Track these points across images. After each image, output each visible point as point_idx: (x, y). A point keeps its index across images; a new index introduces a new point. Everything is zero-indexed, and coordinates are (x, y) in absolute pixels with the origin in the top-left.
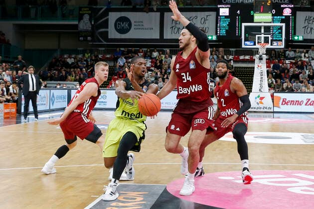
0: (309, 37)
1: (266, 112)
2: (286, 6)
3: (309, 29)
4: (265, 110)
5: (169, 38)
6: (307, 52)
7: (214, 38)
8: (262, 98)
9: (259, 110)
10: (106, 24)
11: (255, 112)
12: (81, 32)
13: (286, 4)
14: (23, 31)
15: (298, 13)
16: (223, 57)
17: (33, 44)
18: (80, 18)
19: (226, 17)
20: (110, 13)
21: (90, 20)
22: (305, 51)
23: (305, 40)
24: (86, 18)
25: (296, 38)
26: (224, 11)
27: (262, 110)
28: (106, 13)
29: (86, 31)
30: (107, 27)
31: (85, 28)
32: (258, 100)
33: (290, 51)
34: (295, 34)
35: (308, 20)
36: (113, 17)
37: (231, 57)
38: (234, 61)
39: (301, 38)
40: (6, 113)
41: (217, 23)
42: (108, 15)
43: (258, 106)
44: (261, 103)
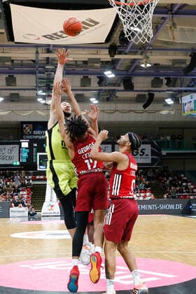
1: (55, 216)
4: (55, 214)
7: (18, 163)
8: (52, 206)
9: (50, 215)
11: (48, 216)
16: (24, 177)
19: (26, 148)
26: (25, 144)
27: (52, 214)
32: (50, 207)
37: (30, 177)
38: (33, 180)
41: (20, 153)
43: (49, 212)
44: (52, 209)
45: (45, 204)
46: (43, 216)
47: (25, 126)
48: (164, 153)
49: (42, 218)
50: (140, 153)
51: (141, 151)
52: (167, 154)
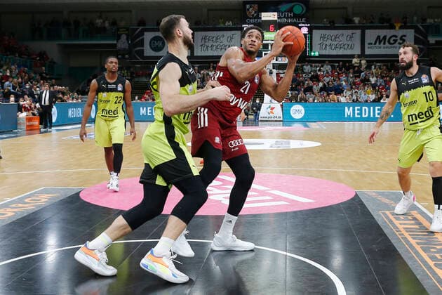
0: (324, 52)
1: (276, 121)
2: (303, 25)
3: (324, 46)
4: (275, 119)
5: (199, 55)
6: (322, 66)
8: (272, 109)
9: (270, 119)
10: (142, 43)
11: (267, 121)
12: (119, 50)
13: (303, 23)
14: (67, 51)
15: (314, 31)
17: (76, 62)
18: (119, 38)
20: (146, 33)
21: (127, 39)
22: (320, 65)
23: (320, 56)
24: (124, 37)
25: (313, 54)
27: (273, 119)
28: (142, 33)
29: (124, 49)
30: (143, 46)
31: (123, 47)
32: (269, 110)
33: (307, 65)
34: (311, 50)
35: (323, 37)
36: (148, 36)
39: (317, 54)
40: (28, 126)
42: (143, 35)
43: (268, 116)
44: (272, 112)
45: (264, 107)
46: (261, 121)
47: (248, 6)
48: (432, 40)
49: (260, 123)
50: (399, 41)
51: (401, 39)
52: (436, 41)
